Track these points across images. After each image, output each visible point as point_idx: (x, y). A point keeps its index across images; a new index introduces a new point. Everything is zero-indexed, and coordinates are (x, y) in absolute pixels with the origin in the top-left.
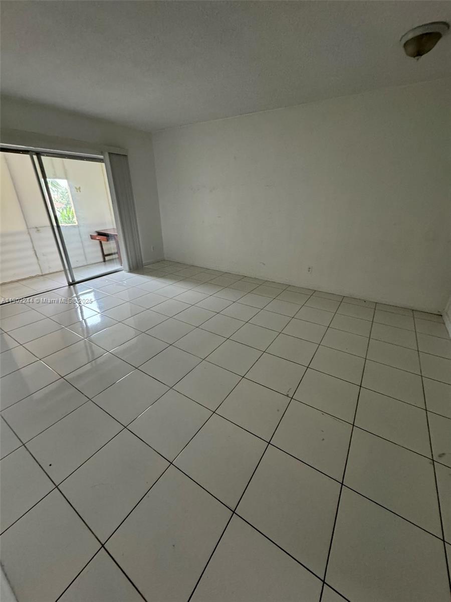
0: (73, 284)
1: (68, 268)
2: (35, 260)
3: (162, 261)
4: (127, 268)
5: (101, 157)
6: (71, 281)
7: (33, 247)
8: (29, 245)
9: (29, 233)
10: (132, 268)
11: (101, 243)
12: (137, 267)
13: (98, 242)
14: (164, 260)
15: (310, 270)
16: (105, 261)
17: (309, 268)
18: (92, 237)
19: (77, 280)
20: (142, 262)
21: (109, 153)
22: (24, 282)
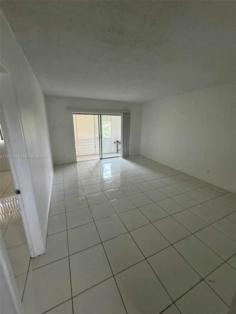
0: (101, 159)
1: (101, 153)
2: (94, 149)
3: (138, 155)
4: (122, 156)
5: (121, 114)
6: (101, 158)
7: (95, 144)
8: (94, 143)
9: (95, 140)
10: (124, 156)
11: (117, 145)
12: (126, 156)
13: (116, 145)
14: (139, 155)
15: (209, 172)
16: (117, 152)
17: (208, 171)
18: (115, 143)
19: (103, 158)
20: (129, 154)
21: (123, 113)
22: (89, 156)
